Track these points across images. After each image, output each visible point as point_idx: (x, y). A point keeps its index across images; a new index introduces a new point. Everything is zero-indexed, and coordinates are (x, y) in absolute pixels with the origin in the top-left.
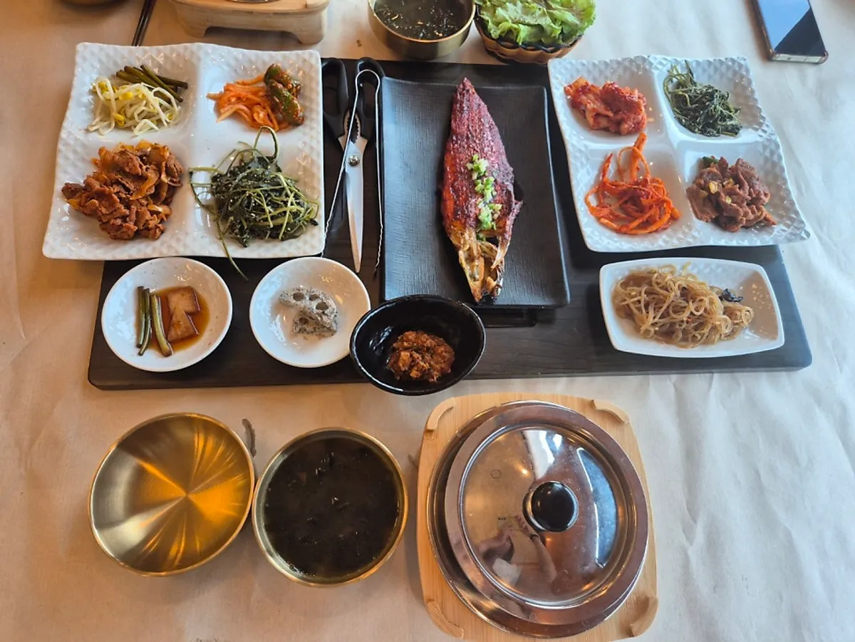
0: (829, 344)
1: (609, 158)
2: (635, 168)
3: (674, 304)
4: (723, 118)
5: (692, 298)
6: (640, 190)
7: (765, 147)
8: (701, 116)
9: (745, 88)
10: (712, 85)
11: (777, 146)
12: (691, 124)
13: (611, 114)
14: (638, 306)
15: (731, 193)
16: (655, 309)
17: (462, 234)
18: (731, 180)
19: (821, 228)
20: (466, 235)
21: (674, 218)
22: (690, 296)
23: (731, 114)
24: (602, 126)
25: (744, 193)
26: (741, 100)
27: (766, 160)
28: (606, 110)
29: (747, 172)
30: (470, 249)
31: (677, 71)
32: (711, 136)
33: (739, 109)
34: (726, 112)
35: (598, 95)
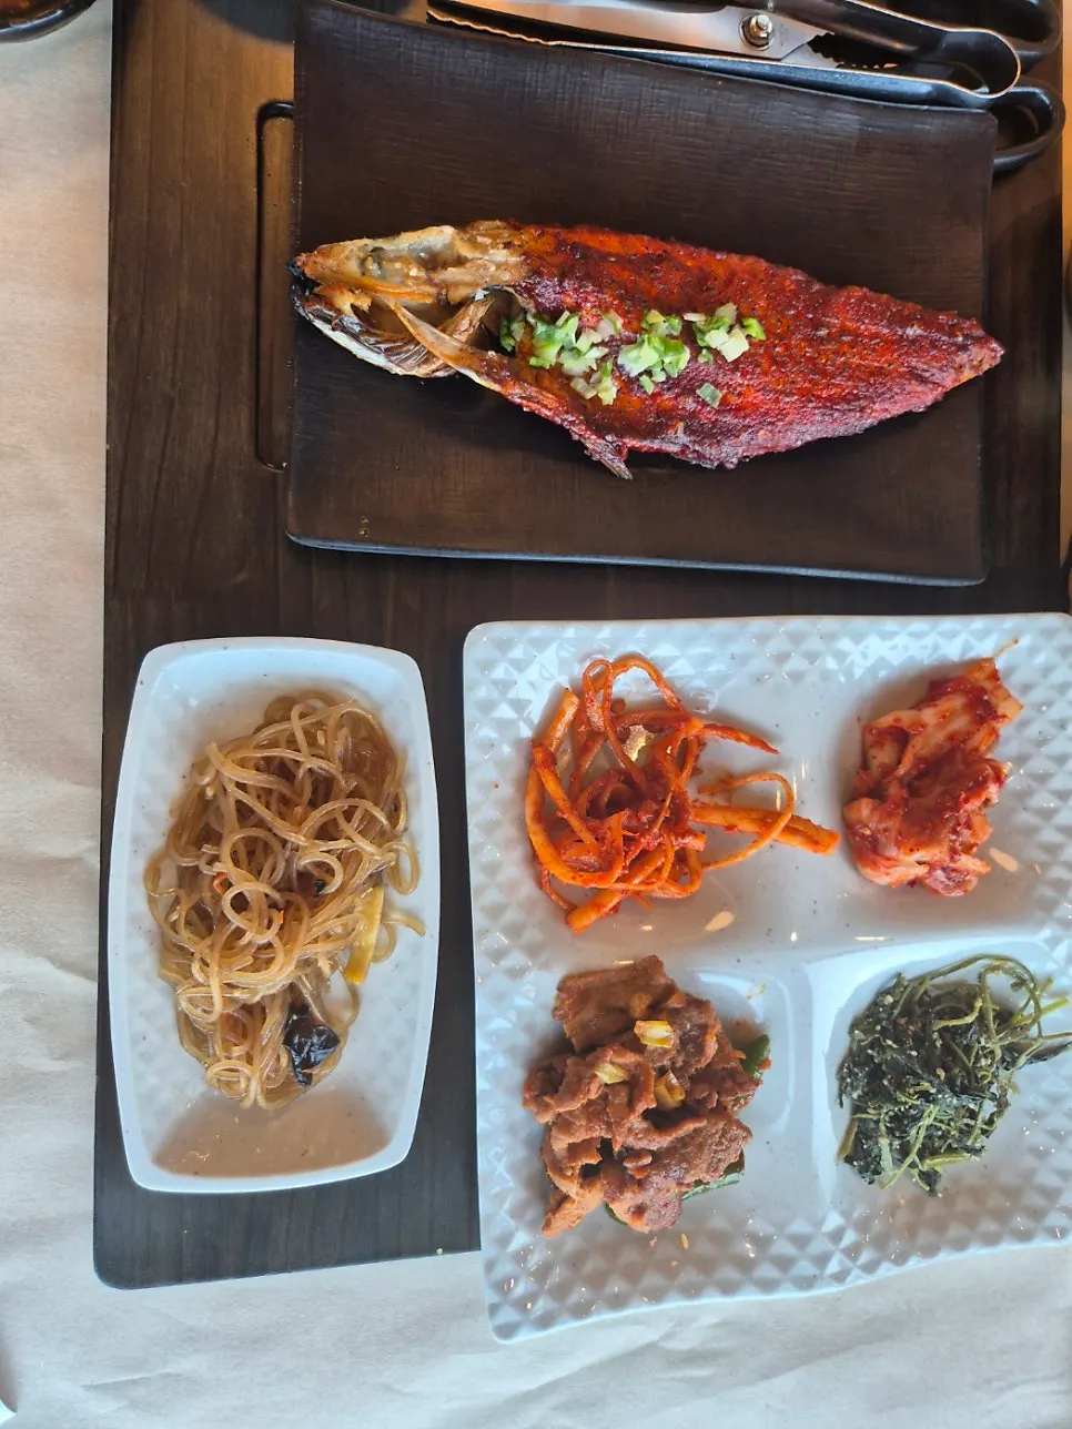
0: (187, 1364)
1: (764, 746)
2: (731, 818)
3: (276, 845)
4: (900, 1124)
5: (289, 903)
6: (657, 814)
7: (801, 1241)
8: (902, 1051)
9: (1001, 1216)
10: (1008, 1112)
11: (806, 1283)
12: (879, 1021)
13: (902, 771)
14: (283, 742)
15: (633, 1085)
16: (269, 791)
17: (508, 245)
18: (680, 1097)
19: (566, 1408)
20: (501, 255)
21: (569, 909)
22: (296, 898)
23: (913, 1157)
24: (873, 752)
25: (633, 1132)
26: (963, 1204)
27: (761, 1242)
28: (919, 759)
29: (701, 1147)
30: (460, 262)
31: (1049, 1008)
32: (842, 1079)
33: (932, 1192)
34: (916, 1136)
35: (964, 742)
